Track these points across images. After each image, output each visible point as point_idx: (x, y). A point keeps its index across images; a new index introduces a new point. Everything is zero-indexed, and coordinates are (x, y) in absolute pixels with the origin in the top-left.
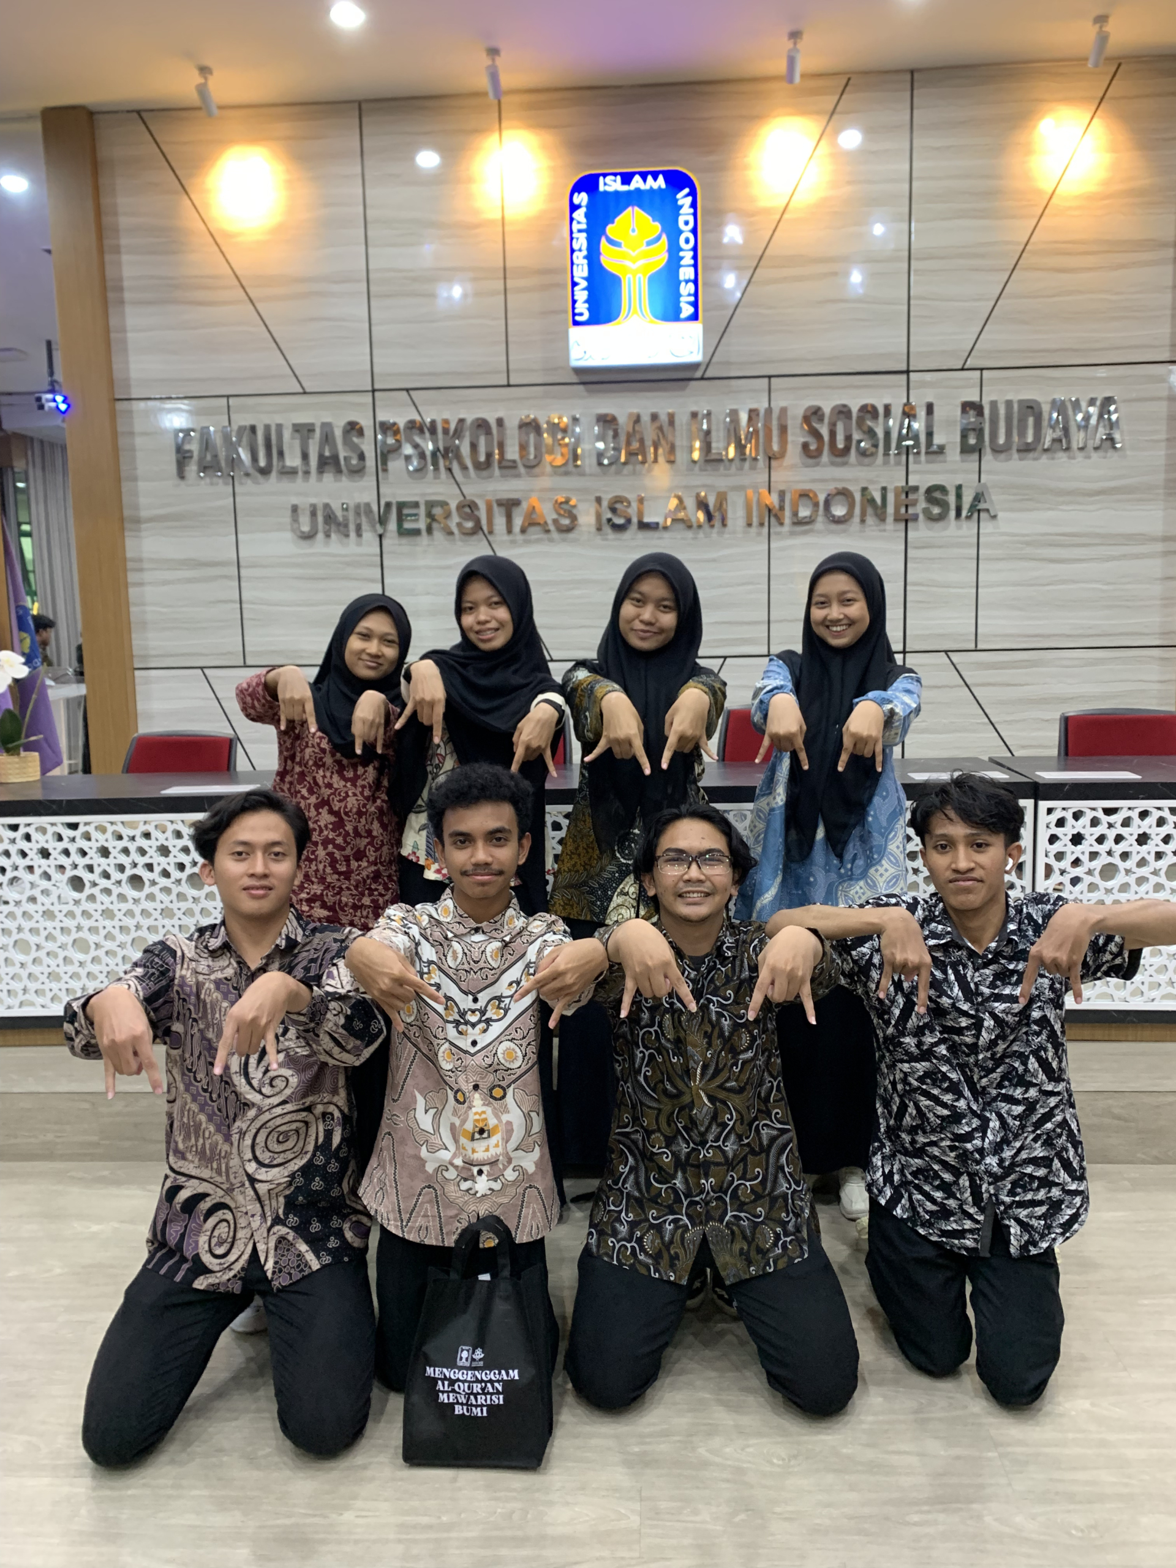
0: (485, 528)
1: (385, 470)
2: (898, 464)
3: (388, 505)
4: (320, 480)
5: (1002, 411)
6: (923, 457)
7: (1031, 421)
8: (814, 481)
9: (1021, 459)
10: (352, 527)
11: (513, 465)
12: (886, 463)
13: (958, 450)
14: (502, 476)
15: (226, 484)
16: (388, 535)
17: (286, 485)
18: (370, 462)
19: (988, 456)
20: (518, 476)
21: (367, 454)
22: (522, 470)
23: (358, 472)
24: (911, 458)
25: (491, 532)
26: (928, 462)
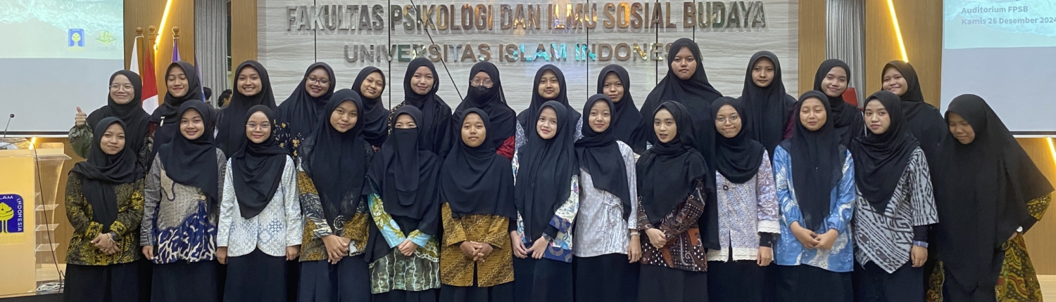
0: (443, 59)
1: (393, 30)
2: (653, 32)
3: (394, 46)
4: (360, 33)
5: (705, 7)
6: (665, 30)
7: (720, 12)
8: (610, 40)
9: (715, 31)
10: (375, 57)
11: (458, 28)
12: (646, 32)
13: (683, 26)
14: (453, 33)
15: (311, 34)
16: (393, 61)
17: (342, 35)
18: (386, 25)
19: (698, 30)
20: (461, 33)
21: (384, 21)
22: (463, 30)
23: (379, 29)
24: (659, 29)
25: (446, 61)
26: (667, 32)
